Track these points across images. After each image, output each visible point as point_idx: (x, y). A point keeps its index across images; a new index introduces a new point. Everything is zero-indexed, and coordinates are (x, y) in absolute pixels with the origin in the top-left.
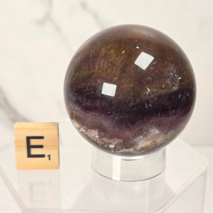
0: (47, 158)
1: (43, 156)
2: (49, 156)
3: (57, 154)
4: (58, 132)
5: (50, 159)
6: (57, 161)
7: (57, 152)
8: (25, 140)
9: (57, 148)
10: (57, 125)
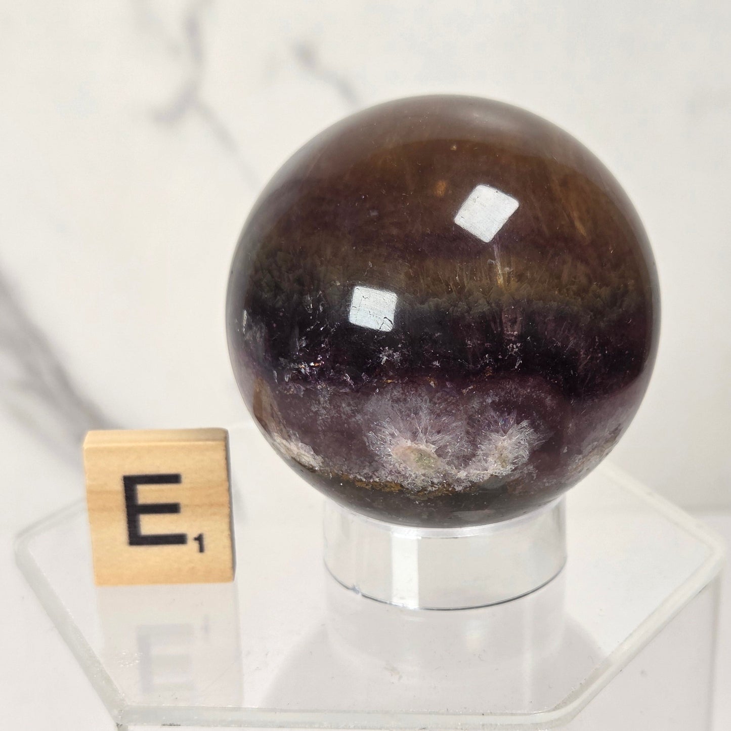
0: (192, 545)
1: (179, 539)
2: (199, 539)
3: (227, 533)
4: (227, 458)
5: (201, 549)
6: (227, 556)
7: (225, 526)
8: (118, 487)
9: (226, 511)
10: (223, 437)
